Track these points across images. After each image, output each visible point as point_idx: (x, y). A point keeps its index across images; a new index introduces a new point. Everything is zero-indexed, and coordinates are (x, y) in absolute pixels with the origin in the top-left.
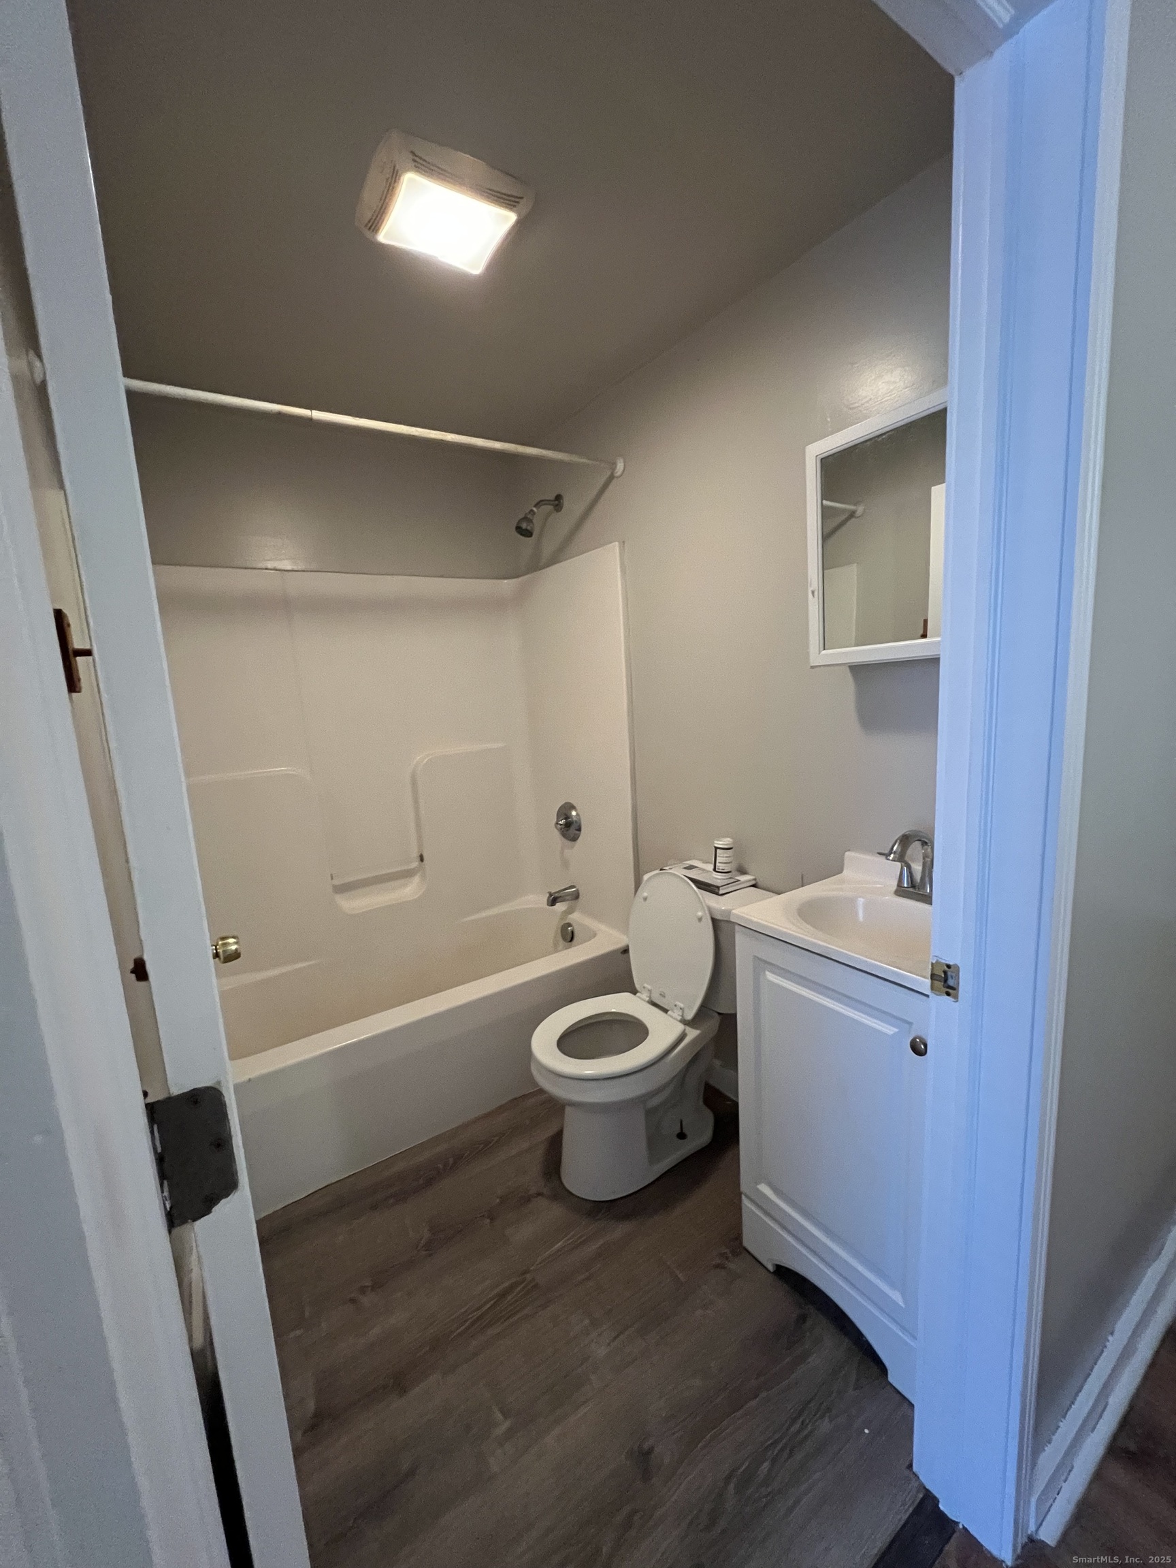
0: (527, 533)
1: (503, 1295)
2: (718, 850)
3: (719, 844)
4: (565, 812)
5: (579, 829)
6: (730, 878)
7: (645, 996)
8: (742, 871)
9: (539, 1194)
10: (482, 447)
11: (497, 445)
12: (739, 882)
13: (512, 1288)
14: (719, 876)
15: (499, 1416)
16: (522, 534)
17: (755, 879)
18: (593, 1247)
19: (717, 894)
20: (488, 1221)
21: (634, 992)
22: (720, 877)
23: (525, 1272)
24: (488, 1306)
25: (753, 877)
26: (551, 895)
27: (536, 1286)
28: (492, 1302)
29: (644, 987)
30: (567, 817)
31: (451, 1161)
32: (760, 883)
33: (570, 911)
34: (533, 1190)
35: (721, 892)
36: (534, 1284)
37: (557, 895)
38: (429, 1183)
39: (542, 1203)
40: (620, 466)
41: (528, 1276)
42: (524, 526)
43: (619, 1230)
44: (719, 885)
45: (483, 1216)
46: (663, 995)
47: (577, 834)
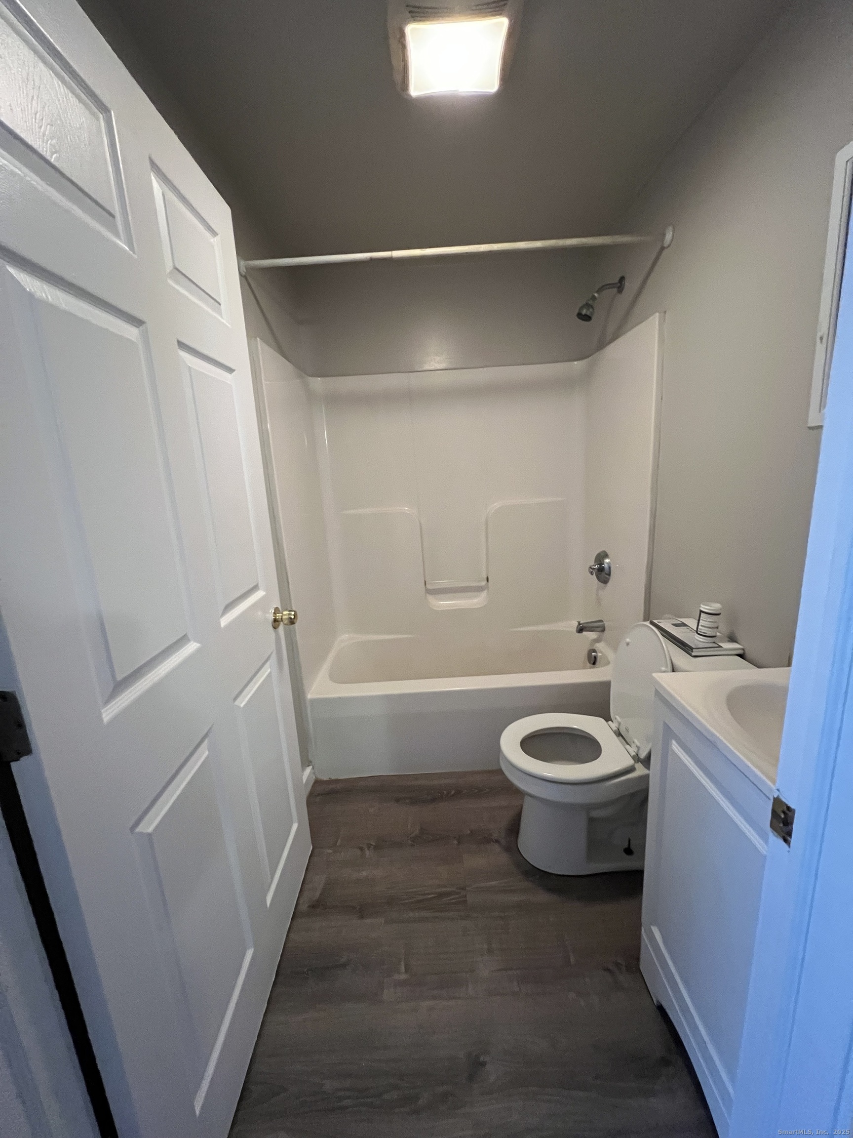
0: (587, 318)
1: (441, 895)
2: (702, 614)
3: (704, 608)
4: (601, 557)
5: (609, 574)
6: (714, 643)
7: (614, 726)
8: (732, 639)
9: (497, 841)
10: (528, 249)
11: (538, 244)
12: (720, 649)
13: (448, 894)
14: (697, 637)
15: (403, 969)
16: (583, 320)
17: (743, 649)
18: (516, 898)
19: (690, 655)
20: (456, 842)
21: (608, 718)
22: (701, 640)
23: (463, 889)
24: (430, 896)
25: (741, 647)
26: (579, 624)
27: (465, 901)
28: (433, 896)
29: (616, 718)
30: (601, 563)
31: (453, 792)
32: (748, 654)
33: (597, 640)
34: (495, 836)
35: (693, 654)
36: (464, 899)
37: (584, 625)
38: (433, 800)
39: (496, 848)
40: (669, 236)
41: (463, 893)
42: (584, 312)
43: (542, 897)
44: (694, 647)
45: (455, 837)
46: (627, 730)
47: (607, 578)
